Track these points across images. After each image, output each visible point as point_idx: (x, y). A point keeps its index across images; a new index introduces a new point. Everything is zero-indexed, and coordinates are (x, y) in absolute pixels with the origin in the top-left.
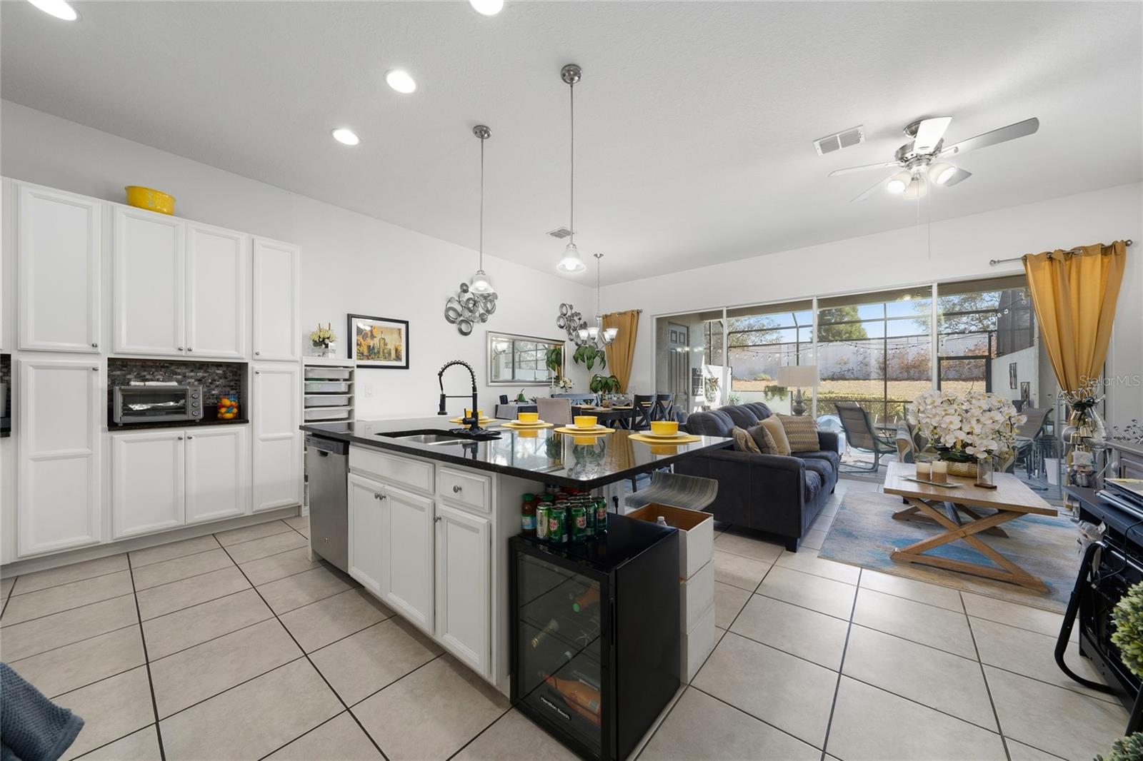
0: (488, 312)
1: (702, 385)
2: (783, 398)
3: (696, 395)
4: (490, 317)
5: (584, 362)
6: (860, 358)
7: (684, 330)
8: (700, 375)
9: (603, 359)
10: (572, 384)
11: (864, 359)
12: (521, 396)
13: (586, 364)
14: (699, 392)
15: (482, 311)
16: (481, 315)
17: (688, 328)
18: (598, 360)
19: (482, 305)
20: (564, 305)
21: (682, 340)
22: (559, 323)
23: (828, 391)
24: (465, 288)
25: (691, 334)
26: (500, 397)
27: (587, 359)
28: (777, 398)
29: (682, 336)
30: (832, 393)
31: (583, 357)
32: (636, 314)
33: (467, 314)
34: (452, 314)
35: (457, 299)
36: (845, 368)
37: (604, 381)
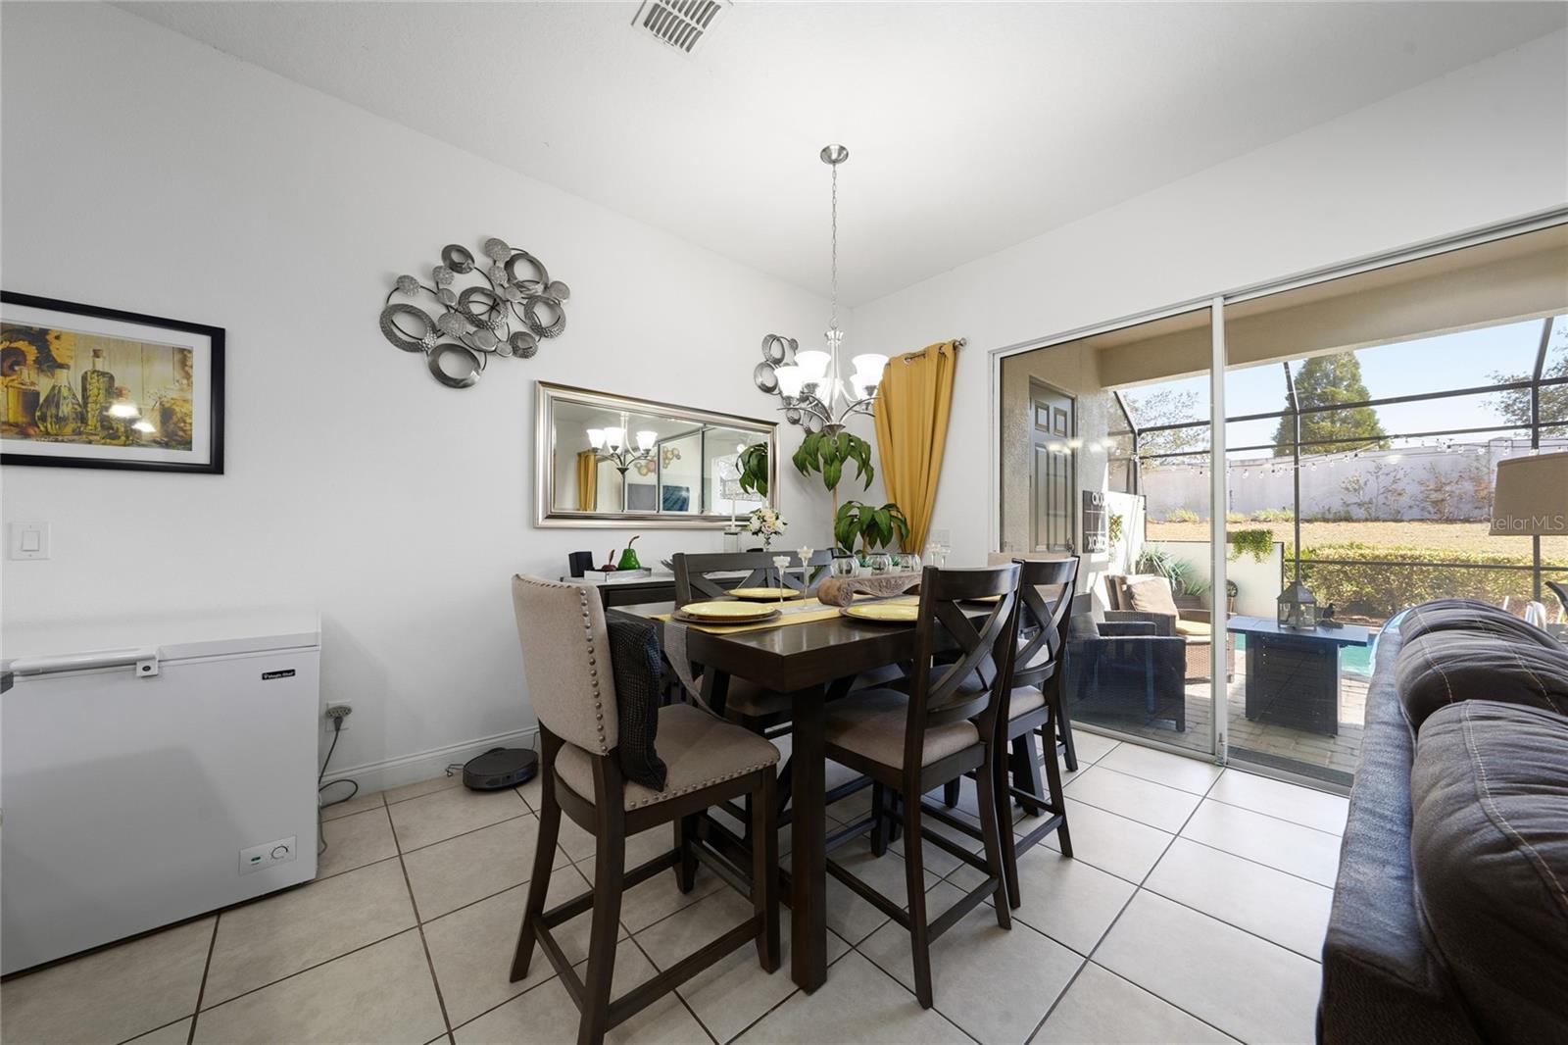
0: (542, 332)
1: (1103, 528)
2: (1261, 554)
3: (1093, 551)
4: (544, 346)
5: (819, 471)
6: (1385, 482)
7: (1065, 405)
8: (1099, 507)
9: (865, 464)
10: (779, 523)
11: (1394, 482)
12: (628, 554)
13: (820, 476)
14: (1099, 546)
15: (517, 326)
16: (514, 338)
17: (1073, 400)
18: (851, 465)
19: (520, 310)
20: (774, 338)
21: (1061, 426)
22: (760, 380)
23: (1346, 543)
24: (456, 257)
25: (1080, 413)
26: (570, 555)
27: (826, 462)
28: (1248, 556)
29: (1060, 418)
30: (1359, 547)
31: (817, 460)
32: (949, 352)
33: (461, 328)
34: (406, 324)
35: (431, 285)
36: (1353, 499)
37: (866, 518)
